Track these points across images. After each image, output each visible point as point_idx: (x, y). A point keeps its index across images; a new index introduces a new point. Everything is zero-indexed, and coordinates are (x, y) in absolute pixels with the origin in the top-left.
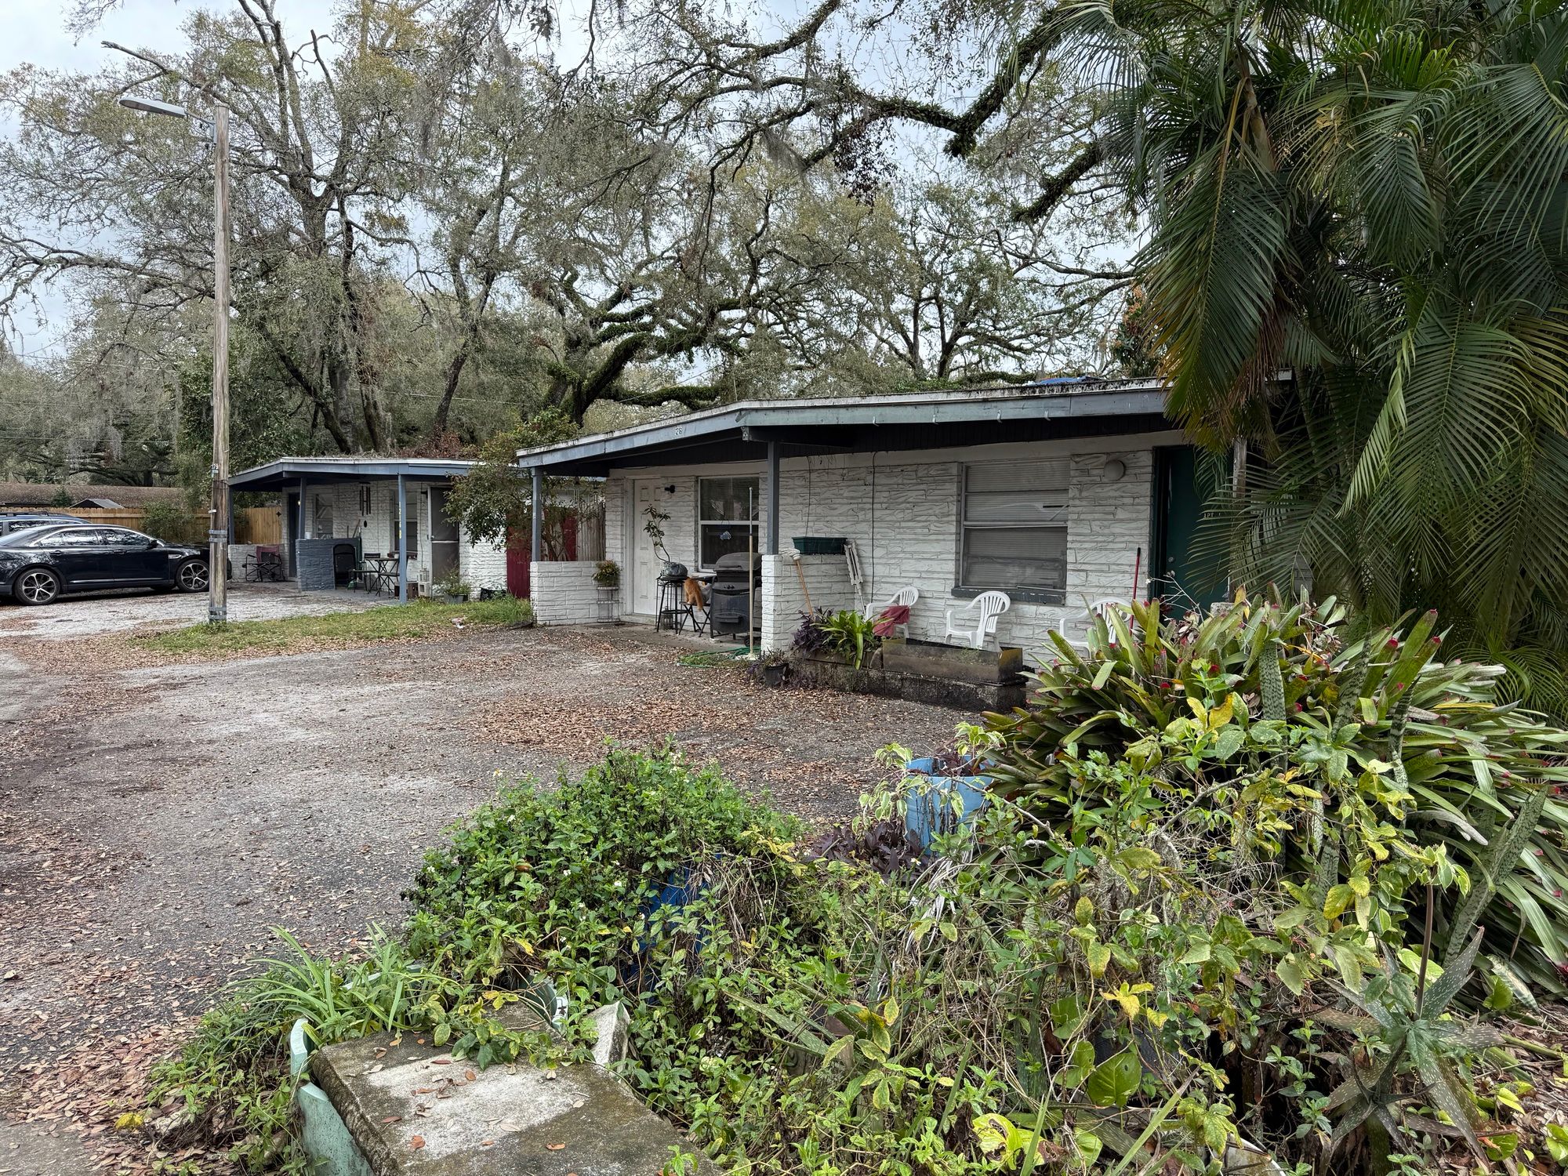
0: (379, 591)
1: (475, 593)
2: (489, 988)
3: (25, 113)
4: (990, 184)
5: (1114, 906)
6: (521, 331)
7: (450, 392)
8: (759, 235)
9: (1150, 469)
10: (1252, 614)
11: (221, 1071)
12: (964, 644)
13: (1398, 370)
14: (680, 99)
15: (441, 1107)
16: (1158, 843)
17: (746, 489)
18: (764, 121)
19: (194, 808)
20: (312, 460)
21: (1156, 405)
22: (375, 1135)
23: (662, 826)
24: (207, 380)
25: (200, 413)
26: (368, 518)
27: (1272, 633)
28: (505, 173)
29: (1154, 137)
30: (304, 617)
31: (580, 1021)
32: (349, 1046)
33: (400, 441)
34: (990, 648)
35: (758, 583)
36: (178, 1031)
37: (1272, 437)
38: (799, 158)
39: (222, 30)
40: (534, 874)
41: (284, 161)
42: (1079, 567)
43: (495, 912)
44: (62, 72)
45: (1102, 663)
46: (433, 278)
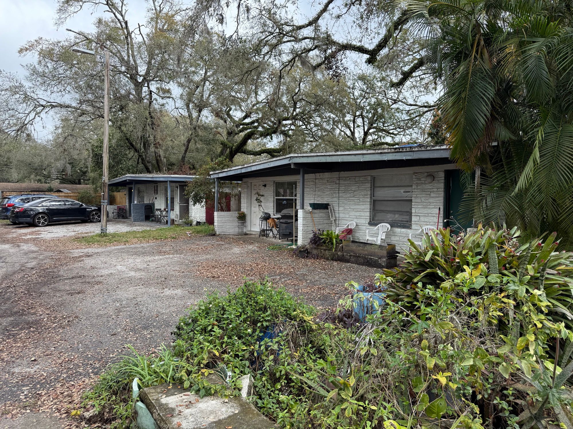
0: (161, 222)
1: (194, 223)
2: (203, 368)
3: (40, 54)
4: (382, 74)
5: (436, 343)
6: (211, 129)
7: (186, 151)
8: (296, 94)
9: (443, 178)
10: (485, 233)
11: (107, 395)
12: (373, 243)
13: (537, 142)
14: (269, 45)
15: (187, 412)
16: (452, 320)
17: (292, 185)
18: (299, 53)
19: (96, 300)
20: (137, 175)
21: (446, 155)
22: (164, 421)
23: (265, 309)
24: (101, 147)
25: (98, 159)
26: (157, 196)
27: (493, 241)
28: (206, 73)
29: (445, 56)
30: (134, 231)
31: (236, 381)
32: (154, 388)
33: (168, 168)
34: (383, 244)
35: (297, 220)
36: (92, 381)
37: (490, 166)
38: (312, 66)
39: (107, 24)
40: (218, 326)
41: (128, 69)
42: (416, 214)
43: (204, 340)
44: (52, 40)
45: (428, 251)
46: (180, 110)
